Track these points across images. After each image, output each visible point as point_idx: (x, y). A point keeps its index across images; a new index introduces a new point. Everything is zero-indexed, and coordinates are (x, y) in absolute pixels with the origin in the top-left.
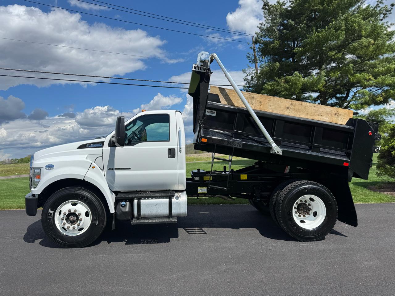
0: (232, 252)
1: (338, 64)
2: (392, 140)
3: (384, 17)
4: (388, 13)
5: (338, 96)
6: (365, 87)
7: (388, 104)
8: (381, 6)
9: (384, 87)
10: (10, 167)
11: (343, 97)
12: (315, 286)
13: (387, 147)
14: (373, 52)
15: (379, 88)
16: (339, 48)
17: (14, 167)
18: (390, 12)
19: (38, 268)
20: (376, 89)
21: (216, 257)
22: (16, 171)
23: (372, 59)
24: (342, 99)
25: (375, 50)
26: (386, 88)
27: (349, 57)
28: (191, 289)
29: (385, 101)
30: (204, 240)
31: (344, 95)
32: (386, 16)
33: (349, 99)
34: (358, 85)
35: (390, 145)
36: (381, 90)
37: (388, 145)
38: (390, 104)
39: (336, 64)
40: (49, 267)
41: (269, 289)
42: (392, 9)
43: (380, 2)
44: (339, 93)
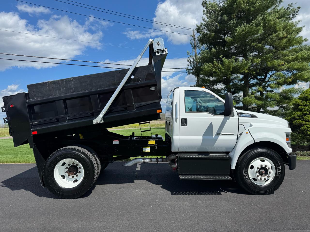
0: (160, 197)
1: (259, 53)
2: (294, 113)
3: (293, 17)
4: (295, 14)
5: (259, 77)
6: (278, 71)
7: (297, 84)
8: (291, 8)
9: (293, 71)
10: (2, 130)
11: (262, 78)
12: (216, 223)
13: (290, 117)
14: (285, 44)
15: (289, 72)
16: (259, 41)
17: (5, 131)
18: (297, 13)
19: (6, 209)
20: (287, 72)
21: (146, 201)
22: (6, 133)
23: (284, 49)
24: (262, 80)
25: (286, 43)
26: (295, 72)
27: (267, 47)
28: (121, 225)
29: (294, 82)
30: (140, 188)
31: (263, 77)
32: (294, 16)
33: (267, 80)
34: (273, 69)
35: (292, 116)
36: (291, 74)
37: (291, 116)
38: (298, 85)
39: (257, 53)
40: (15, 208)
41: (181, 225)
42: (298, 11)
43: (290, 6)
44: (260, 76)
